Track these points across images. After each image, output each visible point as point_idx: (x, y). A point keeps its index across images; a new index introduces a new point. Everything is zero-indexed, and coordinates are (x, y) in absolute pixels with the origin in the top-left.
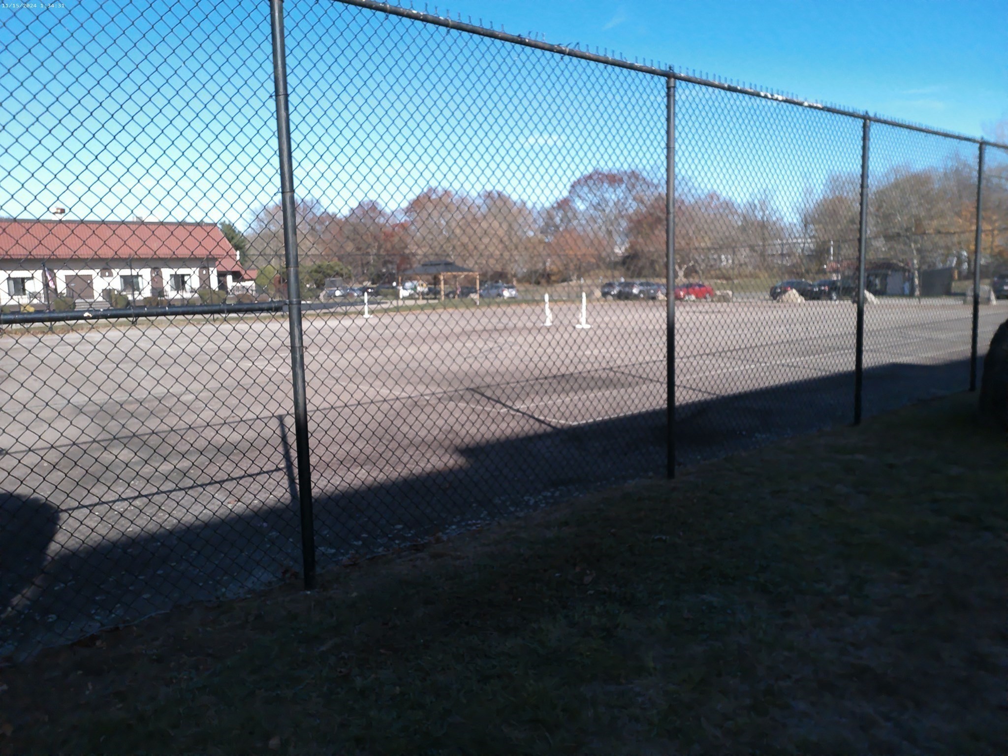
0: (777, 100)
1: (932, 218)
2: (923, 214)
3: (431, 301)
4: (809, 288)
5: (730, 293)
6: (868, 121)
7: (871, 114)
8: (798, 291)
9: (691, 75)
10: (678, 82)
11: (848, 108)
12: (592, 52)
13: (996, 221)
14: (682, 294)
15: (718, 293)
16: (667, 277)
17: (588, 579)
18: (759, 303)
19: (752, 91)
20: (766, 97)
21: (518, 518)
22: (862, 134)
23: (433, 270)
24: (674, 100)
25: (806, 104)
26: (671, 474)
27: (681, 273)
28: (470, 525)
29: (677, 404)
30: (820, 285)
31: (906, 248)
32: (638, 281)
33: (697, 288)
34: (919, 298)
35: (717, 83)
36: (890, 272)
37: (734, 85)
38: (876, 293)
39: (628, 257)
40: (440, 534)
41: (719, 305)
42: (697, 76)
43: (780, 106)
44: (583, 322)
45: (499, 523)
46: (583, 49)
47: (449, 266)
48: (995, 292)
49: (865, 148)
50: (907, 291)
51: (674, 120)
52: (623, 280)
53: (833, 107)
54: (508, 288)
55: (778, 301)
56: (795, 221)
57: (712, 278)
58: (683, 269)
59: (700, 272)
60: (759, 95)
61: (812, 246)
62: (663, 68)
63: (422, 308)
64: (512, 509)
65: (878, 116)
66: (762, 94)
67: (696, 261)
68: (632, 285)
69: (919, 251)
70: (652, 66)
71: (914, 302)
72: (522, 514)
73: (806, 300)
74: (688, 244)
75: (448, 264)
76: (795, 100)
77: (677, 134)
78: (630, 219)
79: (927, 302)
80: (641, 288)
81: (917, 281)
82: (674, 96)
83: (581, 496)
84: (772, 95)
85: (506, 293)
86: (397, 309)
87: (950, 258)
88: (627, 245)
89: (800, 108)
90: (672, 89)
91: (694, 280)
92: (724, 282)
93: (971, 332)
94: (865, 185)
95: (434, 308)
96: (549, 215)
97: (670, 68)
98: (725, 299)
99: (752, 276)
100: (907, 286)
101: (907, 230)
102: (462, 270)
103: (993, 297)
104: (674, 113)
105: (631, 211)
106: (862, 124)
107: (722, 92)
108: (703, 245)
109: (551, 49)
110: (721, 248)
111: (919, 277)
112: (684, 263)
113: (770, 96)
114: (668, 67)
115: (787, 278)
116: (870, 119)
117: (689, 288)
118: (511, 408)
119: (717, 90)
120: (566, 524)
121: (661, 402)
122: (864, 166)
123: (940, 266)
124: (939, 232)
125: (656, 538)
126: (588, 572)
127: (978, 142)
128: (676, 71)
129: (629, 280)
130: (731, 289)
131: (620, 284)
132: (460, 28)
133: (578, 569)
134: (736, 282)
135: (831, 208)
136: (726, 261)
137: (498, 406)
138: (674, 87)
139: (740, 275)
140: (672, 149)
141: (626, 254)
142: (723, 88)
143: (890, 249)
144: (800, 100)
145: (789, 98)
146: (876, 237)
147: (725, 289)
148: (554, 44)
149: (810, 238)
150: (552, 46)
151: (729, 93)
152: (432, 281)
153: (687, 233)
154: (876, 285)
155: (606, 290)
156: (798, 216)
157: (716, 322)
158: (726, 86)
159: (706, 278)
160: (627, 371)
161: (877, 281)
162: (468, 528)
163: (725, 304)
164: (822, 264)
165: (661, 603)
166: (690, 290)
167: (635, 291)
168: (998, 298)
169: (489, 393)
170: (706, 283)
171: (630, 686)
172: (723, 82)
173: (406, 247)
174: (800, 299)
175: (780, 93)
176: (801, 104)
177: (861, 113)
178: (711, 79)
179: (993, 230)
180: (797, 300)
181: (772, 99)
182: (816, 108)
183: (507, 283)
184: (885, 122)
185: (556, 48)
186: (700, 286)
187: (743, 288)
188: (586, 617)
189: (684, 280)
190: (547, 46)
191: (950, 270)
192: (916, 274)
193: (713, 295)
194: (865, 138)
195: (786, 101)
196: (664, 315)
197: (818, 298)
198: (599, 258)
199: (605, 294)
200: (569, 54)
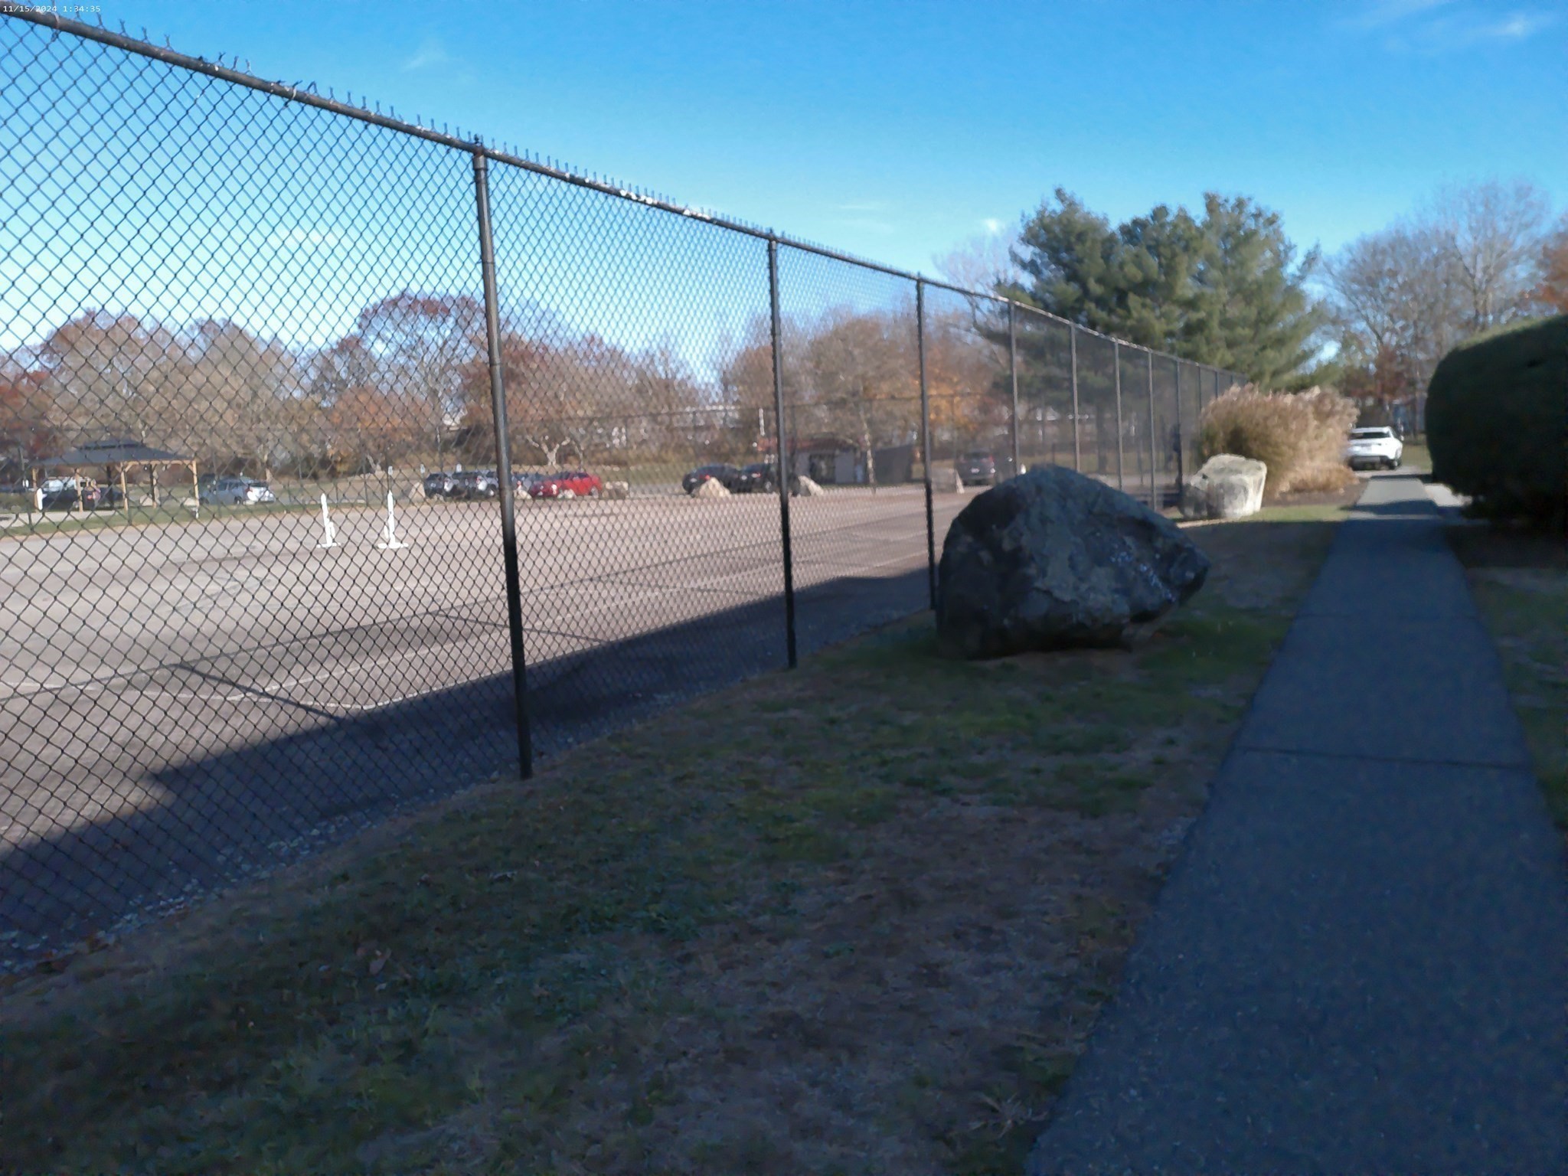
0: (644, 203)
1: (882, 378)
2: (871, 374)
3: (101, 513)
4: (736, 476)
5: (625, 485)
6: (774, 243)
7: (778, 234)
8: (719, 479)
9: (511, 153)
10: (491, 163)
11: (746, 223)
12: (341, 99)
13: (957, 383)
14: (554, 487)
15: (608, 486)
16: (498, 462)
17: (376, 966)
18: (667, 498)
19: (608, 186)
20: (628, 197)
21: (258, 881)
22: (767, 259)
23: (102, 457)
24: (487, 189)
25: (687, 212)
26: (526, 772)
27: (552, 457)
28: (162, 909)
29: (528, 663)
30: (750, 471)
31: (853, 418)
32: (484, 471)
33: (576, 479)
34: (874, 486)
35: (553, 169)
36: (837, 452)
37: (580, 175)
38: (820, 481)
39: (468, 431)
40: (101, 934)
41: (611, 503)
42: (522, 156)
43: (650, 212)
44: (392, 539)
45: (221, 896)
46: (324, 94)
47: (135, 449)
48: (961, 476)
49: (772, 279)
50: (860, 478)
51: (490, 221)
52: (459, 469)
53: (725, 219)
54: (258, 485)
55: (693, 497)
56: (712, 380)
57: (598, 463)
58: (555, 450)
59: (581, 455)
60: (618, 195)
61: (737, 416)
62: (465, 138)
63: (82, 525)
64: (246, 867)
65: (787, 237)
66: (623, 193)
67: (573, 438)
68: (474, 477)
69: (870, 422)
70: (446, 133)
71: (867, 492)
72: (265, 874)
73: (732, 493)
74: (559, 412)
75: (131, 446)
76: (671, 205)
77: (497, 244)
78: (465, 372)
79: (883, 492)
80: (490, 480)
81: (870, 464)
82: (487, 184)
83: (374, 827)
84: (638, 196)
85: (254, 495)
86: (31, 529)
87: (910, 432)
88: (463, 413)
89: (680, 219)
90: (483, 173)
91: (569, 468)
92: (616, 469)
93: (926, 532)
94: (777, 331)
95: (107, 523)
96: (324, 363)
97: (476, 139)
98: (618, 495)
99: (659, 459)
100: (860, 473)
101: (854, 394)
102: (165, 455)
103: (959, 483)
104: (489, 209)
105: (466, 360)
106: (766, 247)
107: (563, 184)
108: (580, 413)
109: (265, 87)
110: (609, 416)
111: (875, 459)
112: (555, 442)
113: (634, 197)
114: (472, 137)
115: (705, 463)
116: (775, 239)
117: (565, 479)
118: (249, 689)
119: (554, 181)
120: (345, 877)
121: (503, 660)
122: (774, 304)
123: (896, 443)
124: (893, 398)
125: (496, 877)
126: (378, 953)
127: (914, 279)
128: (488, 145)
129: (471, 469)
130: (627, 481)
131: (456, 475)
132: (79, 31)
133: (360, 952)
134: (632, 468)
135: (756, 362)
136: (618, 437)
137: (224, 688)
138: (486, 170)
139: (638, 459)
140: (490, 266)
141: (465, 428)
142: (564, 179)
143: (836, 419)
144: (679, 206)
145: (663, 201)
146: (817, 404)
147: (617, 479)
148: (268, 79)
149: (734, 403)
150: (267, 83)
151: (573, 187)
152: (105, 476)
153: (556, 396)
154: (821, 470)
155: (433, 485)
156: (715, 373)
157: (581, 530)
158: (567, 175)
159: (590, 463)
160: (453, 613)
161: (823, 465)
162: (161, 914)
163: (620, 502)
164: (751, 442)
165: (499, 981)
166: (567, 483)
167: (482, 486)
168: (965, 484)
169: (204, 667)
170: (590, 472)
171: (443, 1127)
172: (562, 169)
173: (43, 416)
174: (724, 493)
175: (649, 193)
176: (680, 213)
177: (765, 231)
178: (544, 164)
179: (953, 396)
180: (718, 492)
181: (637, 201)
182: (702, 219)
183: (253, 477)
184: (797, 246)
185: (272, 87)
186: (582, 476)
187: (646, 478)
188: (370, 1031)
189: (557, 467)
190: (256, 82)
191: (908, 450)
192: (869, 453)
193: (600, 491)
194: (772, 266)
195: (658, 206)
196: (498, 522)
197: (750, 491)
198: (419, 433)
199: (430, 493)
200: (299, 99)
